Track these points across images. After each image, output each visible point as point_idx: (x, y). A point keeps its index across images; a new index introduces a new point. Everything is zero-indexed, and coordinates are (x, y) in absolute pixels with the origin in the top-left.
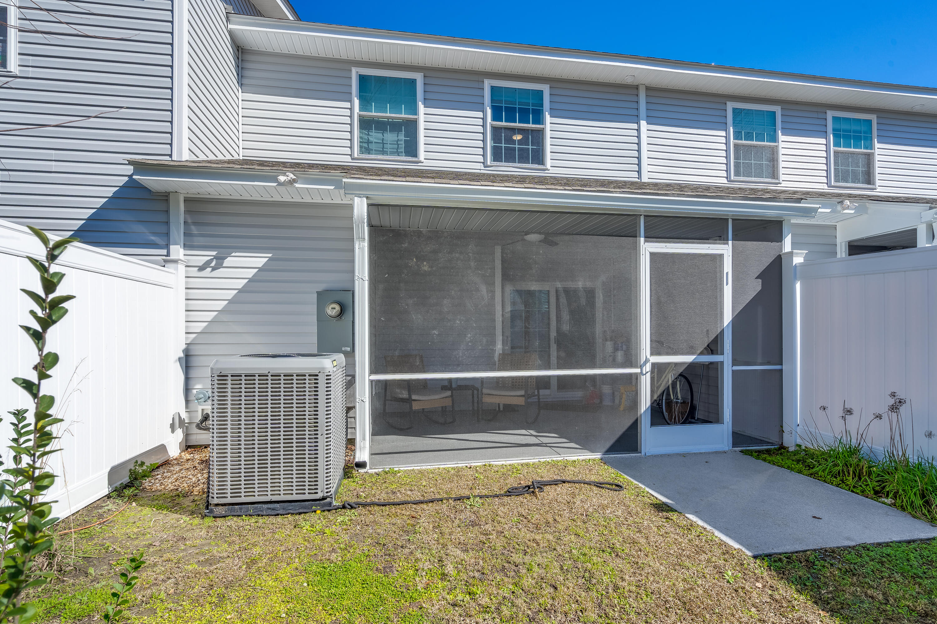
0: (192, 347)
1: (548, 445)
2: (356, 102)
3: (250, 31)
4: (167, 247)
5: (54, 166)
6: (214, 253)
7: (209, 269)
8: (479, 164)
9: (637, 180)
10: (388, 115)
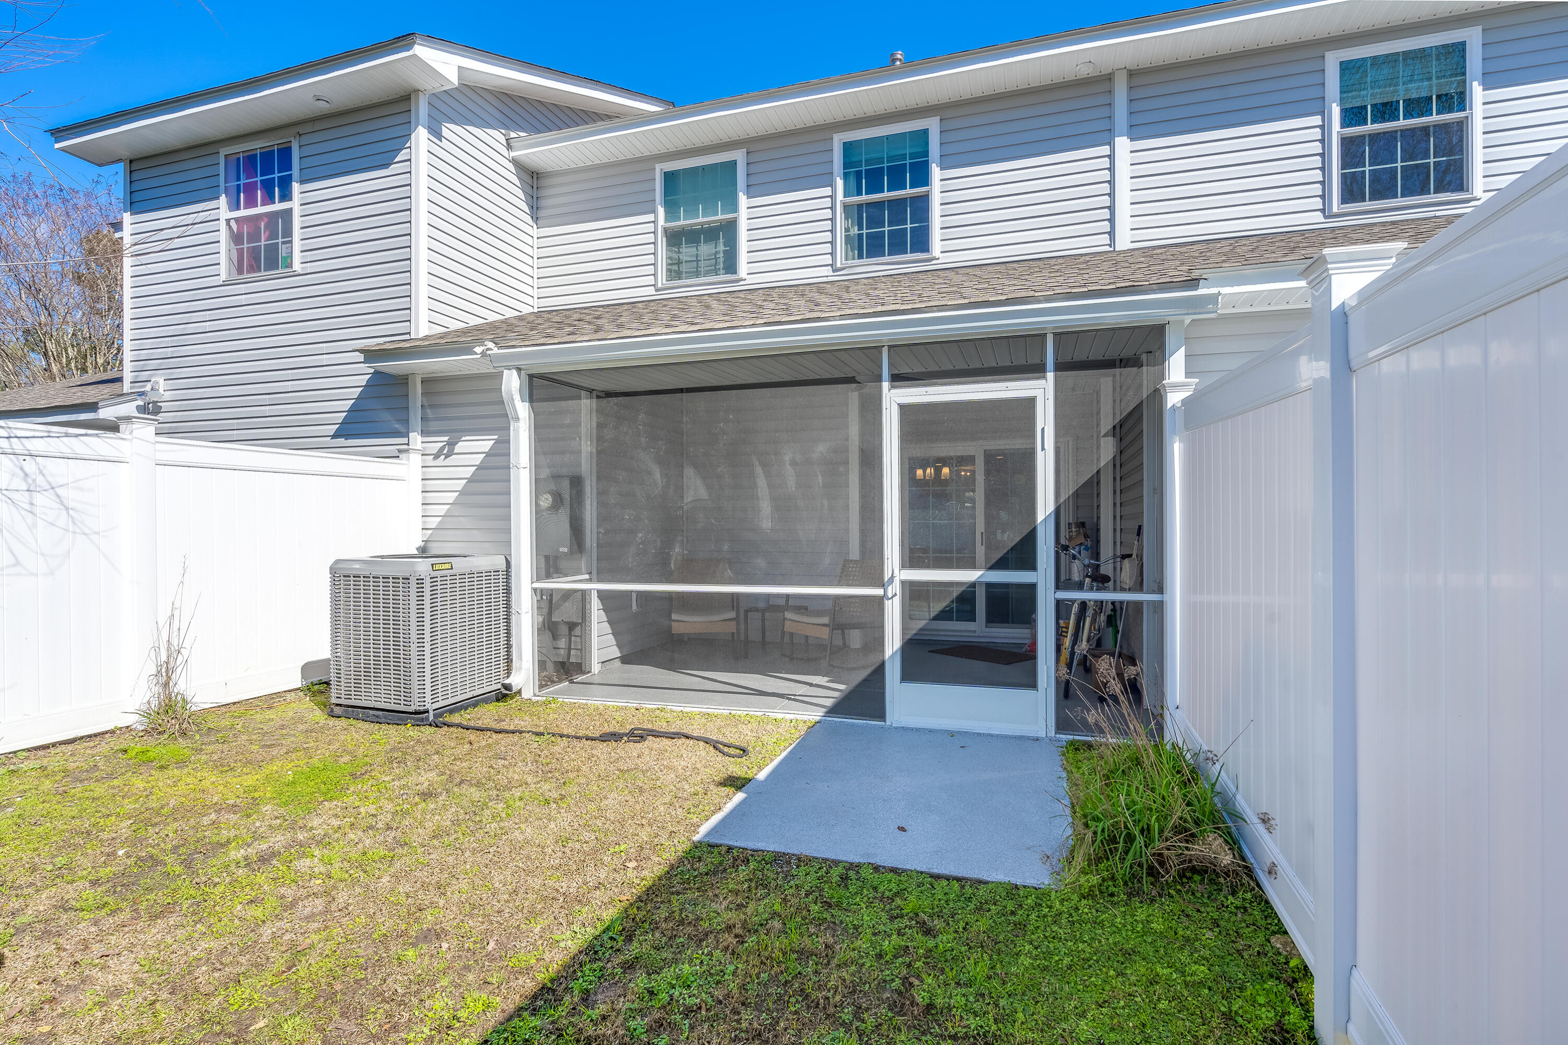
0: (430, 545)
1: (796, 697)
2: (661, 211)
3: (533, 153)
4: (407, 435)
5: (325, 359)
6: (446, 438)
7: (443, 457)
8: (826, 268)
9: (1107, 248)
10: (701, 220)
